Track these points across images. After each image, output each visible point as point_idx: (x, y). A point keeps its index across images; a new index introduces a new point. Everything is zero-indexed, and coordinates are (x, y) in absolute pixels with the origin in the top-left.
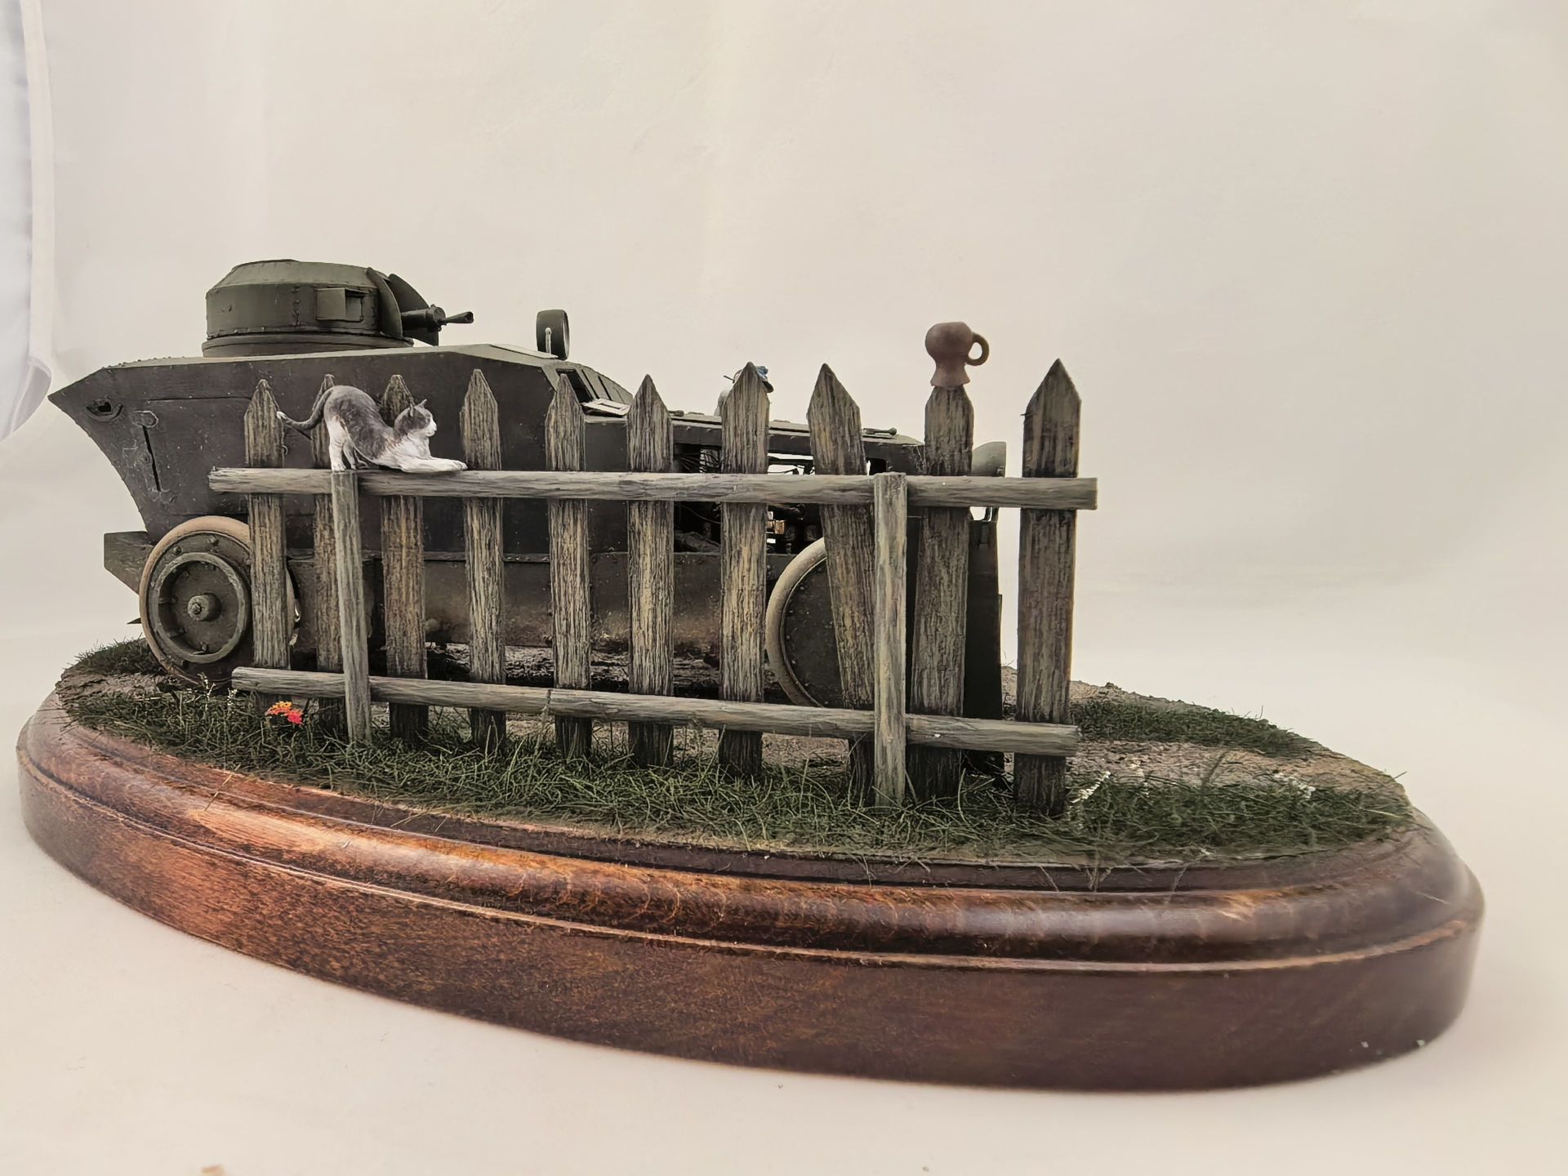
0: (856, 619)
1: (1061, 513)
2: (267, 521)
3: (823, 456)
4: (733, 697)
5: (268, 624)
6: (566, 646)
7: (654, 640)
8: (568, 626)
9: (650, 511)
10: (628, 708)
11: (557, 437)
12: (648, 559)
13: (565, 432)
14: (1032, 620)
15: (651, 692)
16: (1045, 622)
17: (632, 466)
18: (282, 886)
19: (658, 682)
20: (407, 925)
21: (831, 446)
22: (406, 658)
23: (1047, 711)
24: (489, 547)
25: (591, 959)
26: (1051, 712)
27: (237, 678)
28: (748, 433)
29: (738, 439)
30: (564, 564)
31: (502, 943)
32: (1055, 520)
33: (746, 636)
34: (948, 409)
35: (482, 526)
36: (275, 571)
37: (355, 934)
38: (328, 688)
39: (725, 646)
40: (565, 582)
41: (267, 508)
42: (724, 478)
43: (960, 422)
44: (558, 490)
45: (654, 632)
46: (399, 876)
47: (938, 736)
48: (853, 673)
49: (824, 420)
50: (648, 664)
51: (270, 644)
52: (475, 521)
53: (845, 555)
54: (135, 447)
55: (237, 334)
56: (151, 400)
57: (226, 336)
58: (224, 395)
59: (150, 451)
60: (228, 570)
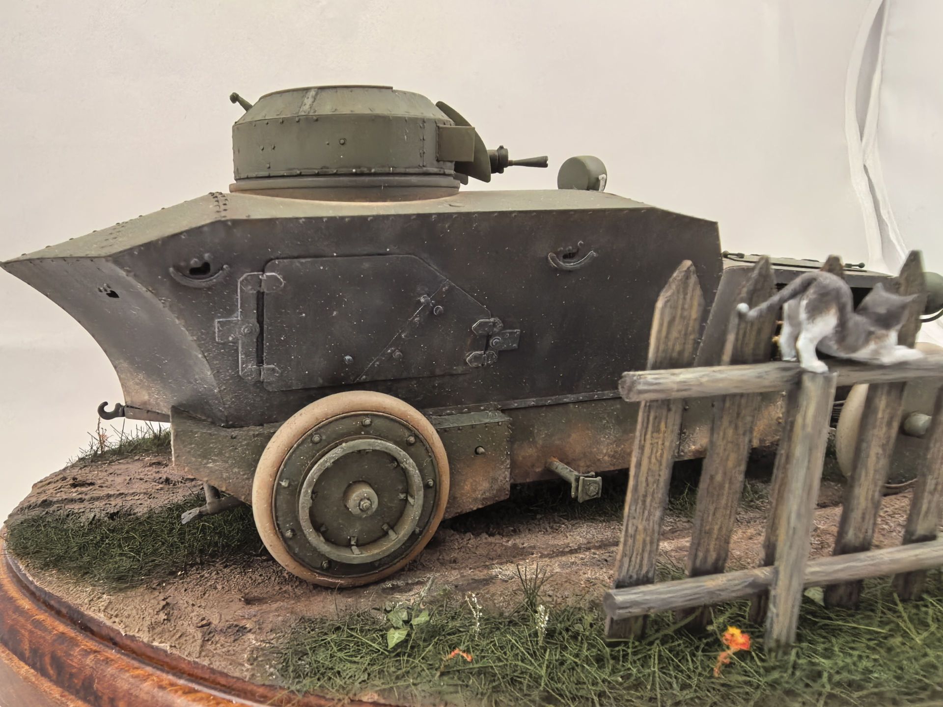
2: (663, 425)
36: (662, 480)
41: (665, 412)
51: (639, 558)
54: (237, 317)
55: (356, 174)
56: (277, 258)
57: (335, 175)
58: (381, 251)
59: (260, 321)
60: (401, 453)
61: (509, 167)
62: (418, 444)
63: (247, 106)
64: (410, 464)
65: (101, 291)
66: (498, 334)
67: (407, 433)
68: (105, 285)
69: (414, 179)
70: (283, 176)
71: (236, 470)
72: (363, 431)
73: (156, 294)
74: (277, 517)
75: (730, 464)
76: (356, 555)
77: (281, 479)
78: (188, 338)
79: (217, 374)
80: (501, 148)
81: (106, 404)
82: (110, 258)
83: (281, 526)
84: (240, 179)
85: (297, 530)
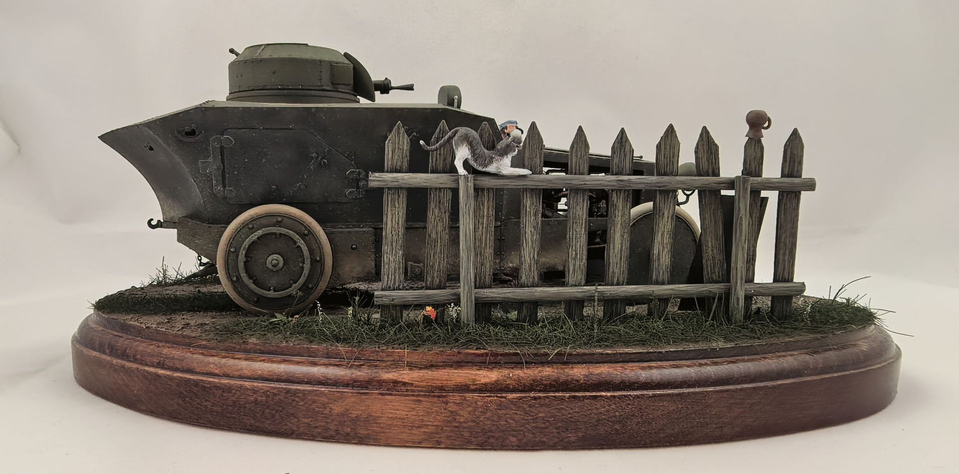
0: (713, 243)
1: (796, 192)
2: (397, 204)
3: (702, 168)
4: (657, 283)
5: (392, 265)
6: (574, 265)
7: (621, 259)
8: (576, 254)
9: (622, 194)
10: (615, 293)
11: (577, 157)
12: (619, 218)
13: (581, 155)
14: (783, 239)
15: (618, 284)
16: (788, 239)
17: (614, 173)
18: (476, 403)
19: (621, 279)
20: (562, 409)
21: (706, 163)
22: (483, 278)
23: (787, 278)
24: (535, 215)
25: (661, 406)
26: (788, 278)
27: (376, 298)
28: (670, 158)
29: (666, 160)
30: (576, 223)
31: (617, 407)
32: (793, 195)
33: (664, 253)
34: (755, 148)
35: (532, 204)
36: (400, 234)
37: (528, 420)
38: (443, 298)
39: (654, 259)
40: (576, 231)
41: (397, 197)
42: (666, 178)
43: (759, 154)
44: (585, 184)
45: (621, 254)
46: (551, 385)
47: (753, 291)
48: (711, 267)
49: (704, 152)
50: (617, 271)
51: (393, 277)
52: (529, 202)
53: (710, 213)
54: (210, 160)
55: (281, 89)
56: (230, 129)
57: (270, 89)
58: (287, 127)
59: (223, 162)
60: (297, 237)
61: (392, 90)
62: (311, 236)
63: (237, 54)
64: (301, 243)
65: (145, 147)
66: (363, 179)
67: (303, 229)
68: (146, 142)
69: (313, 93)
70: (246, 91)
71: (211, 246)
72: (279, 224)
73: (168, 145)
74: (228, 268)
75: (439, 229)
76: (271, 294)
77: (231, 247)
78: (185, 169)
79: (201, 192)
80: (386, 79)
81: (152, 220)
82: (145, 125)
83: (231, 274)
84: (232, 93)
85: (239, 278)
